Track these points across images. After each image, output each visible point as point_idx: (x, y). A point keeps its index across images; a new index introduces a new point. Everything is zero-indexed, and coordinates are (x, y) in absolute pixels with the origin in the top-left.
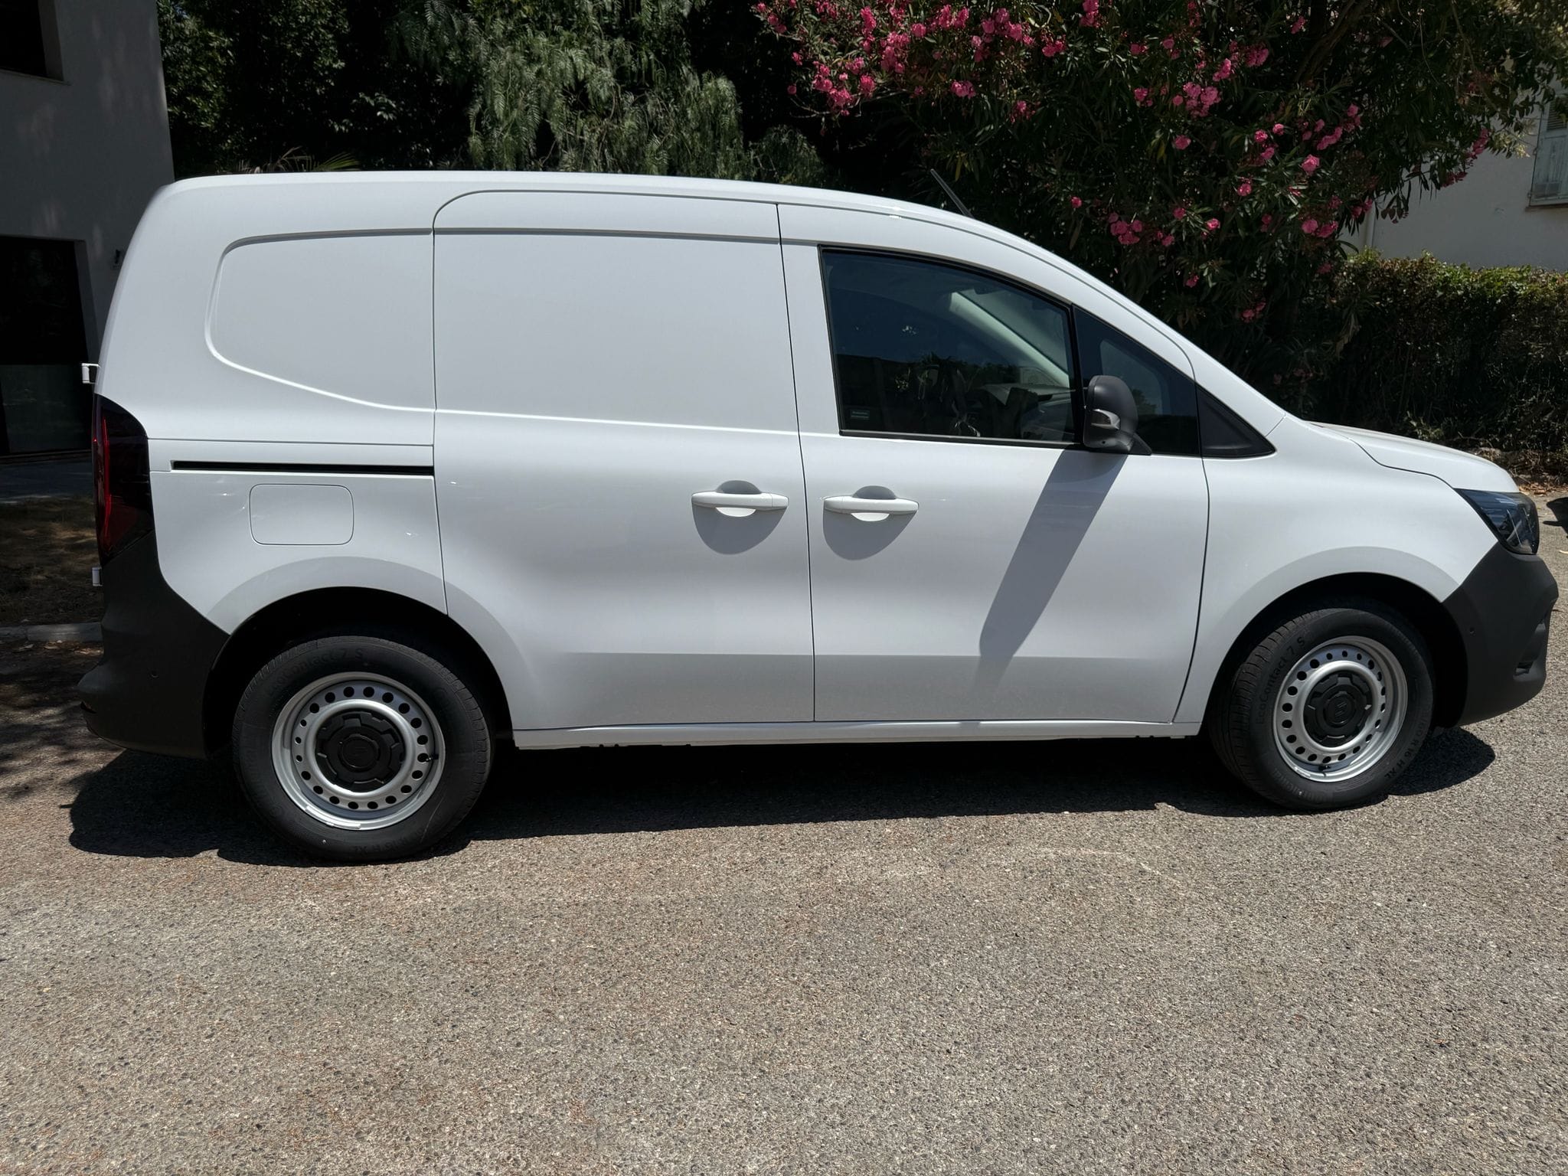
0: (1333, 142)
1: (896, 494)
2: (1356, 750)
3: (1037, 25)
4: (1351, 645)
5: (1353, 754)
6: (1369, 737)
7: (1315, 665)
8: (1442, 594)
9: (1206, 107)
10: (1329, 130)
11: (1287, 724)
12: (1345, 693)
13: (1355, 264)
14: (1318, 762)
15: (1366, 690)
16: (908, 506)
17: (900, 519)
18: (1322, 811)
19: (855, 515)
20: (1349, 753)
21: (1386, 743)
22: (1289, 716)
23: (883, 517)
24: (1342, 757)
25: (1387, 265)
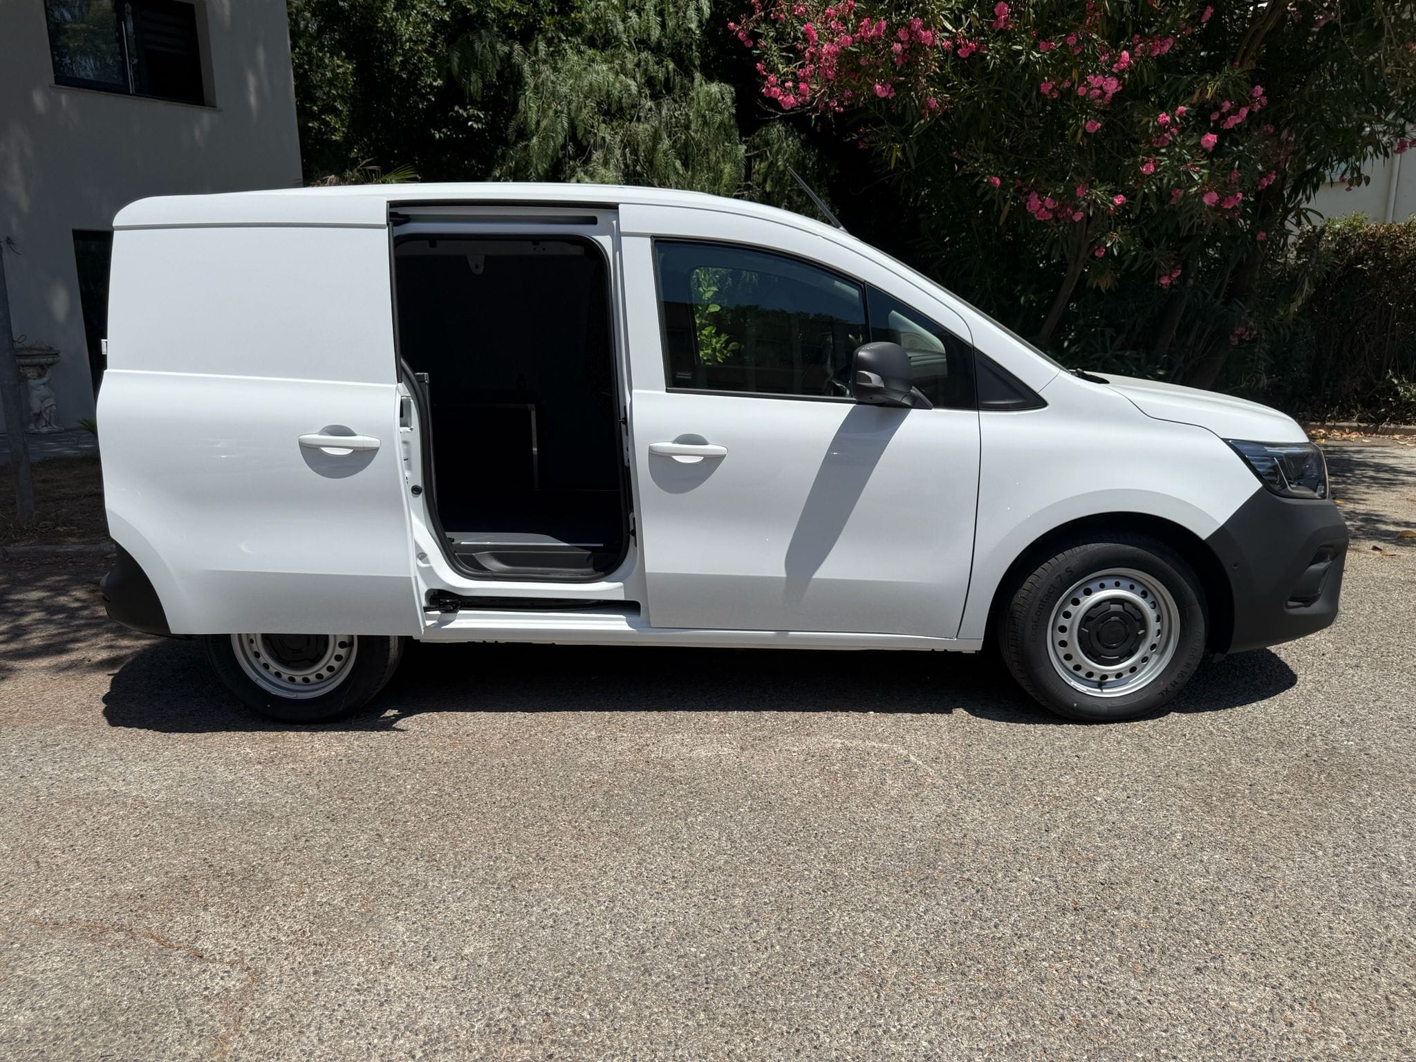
0: (1239, 121)
1: (708, 440)
2: (1133, 669)
3: (954, 31)
4: (1126, 577)
5: (1129, 674)
6: (1145, 659)
7: (1088, 592)
8: (1204, 533)
9: (1110, 95)
10: (1235, 111)
11: (1063, 644)
12: (1117, 618)
13: (1340, 229)
14: (1094, 678)
15: (1138, 616)
16: (721, 450)
17: (713, 461)
18: (1099, 722)
19: (674, 457)
20: (1126, 672)
21: (1161, 666)
22: (1064, 636)
23: (698, 459)
24: (1119, 675)
25: (1371, 229)
